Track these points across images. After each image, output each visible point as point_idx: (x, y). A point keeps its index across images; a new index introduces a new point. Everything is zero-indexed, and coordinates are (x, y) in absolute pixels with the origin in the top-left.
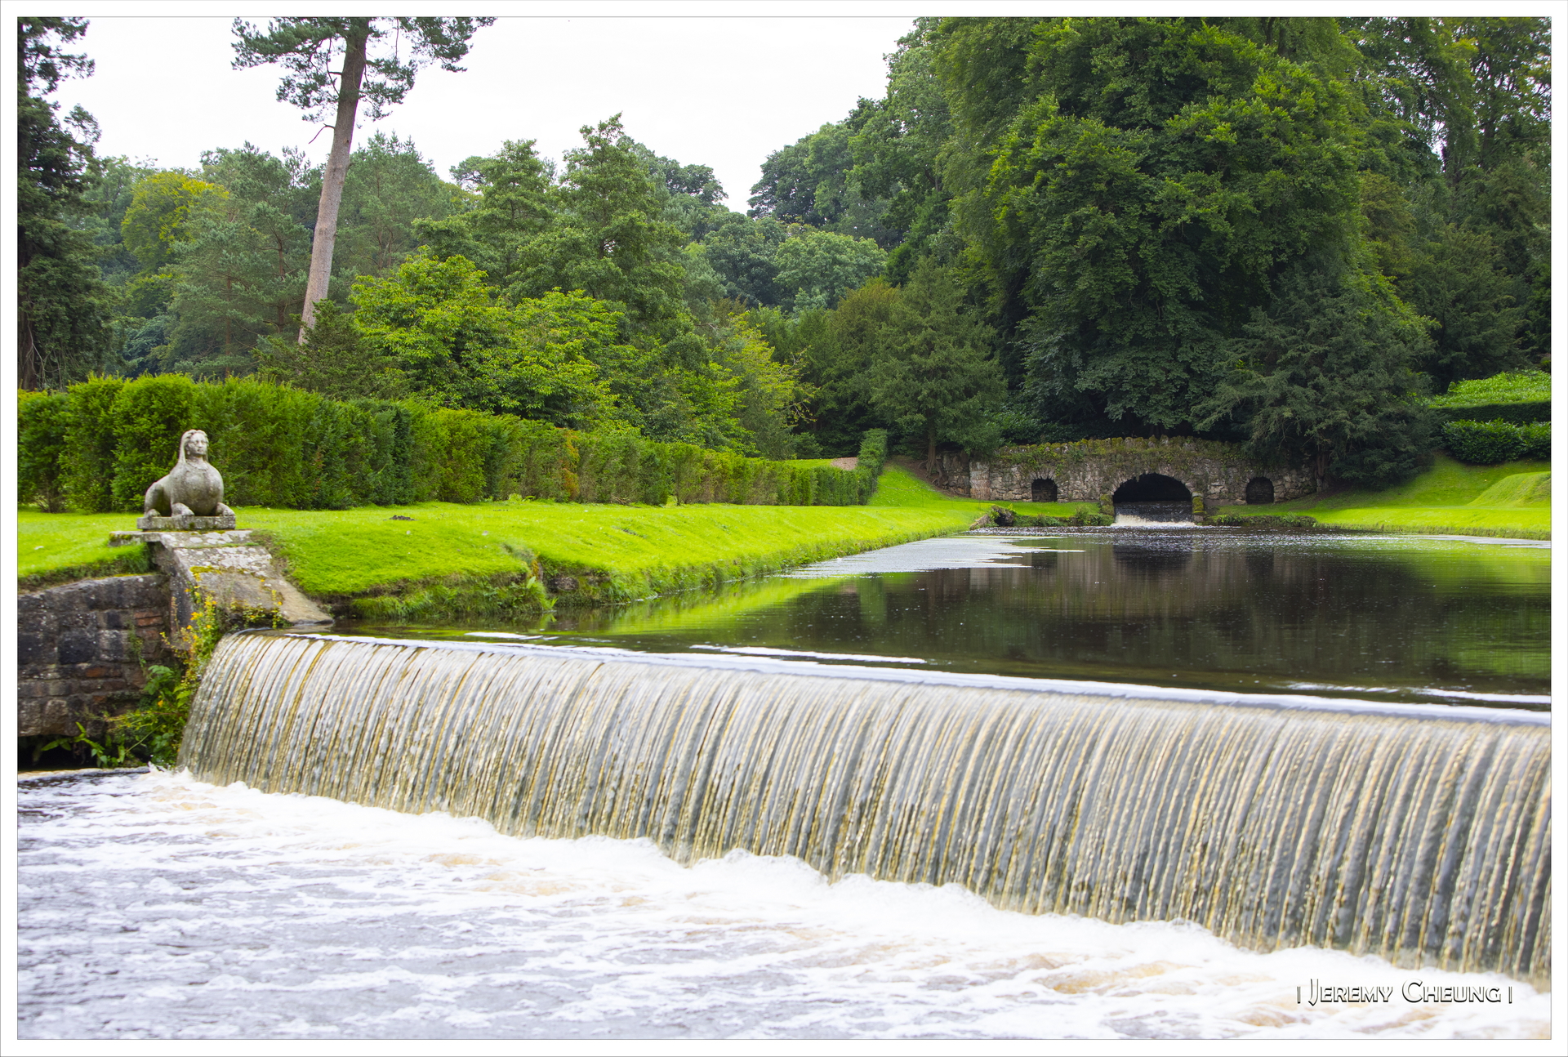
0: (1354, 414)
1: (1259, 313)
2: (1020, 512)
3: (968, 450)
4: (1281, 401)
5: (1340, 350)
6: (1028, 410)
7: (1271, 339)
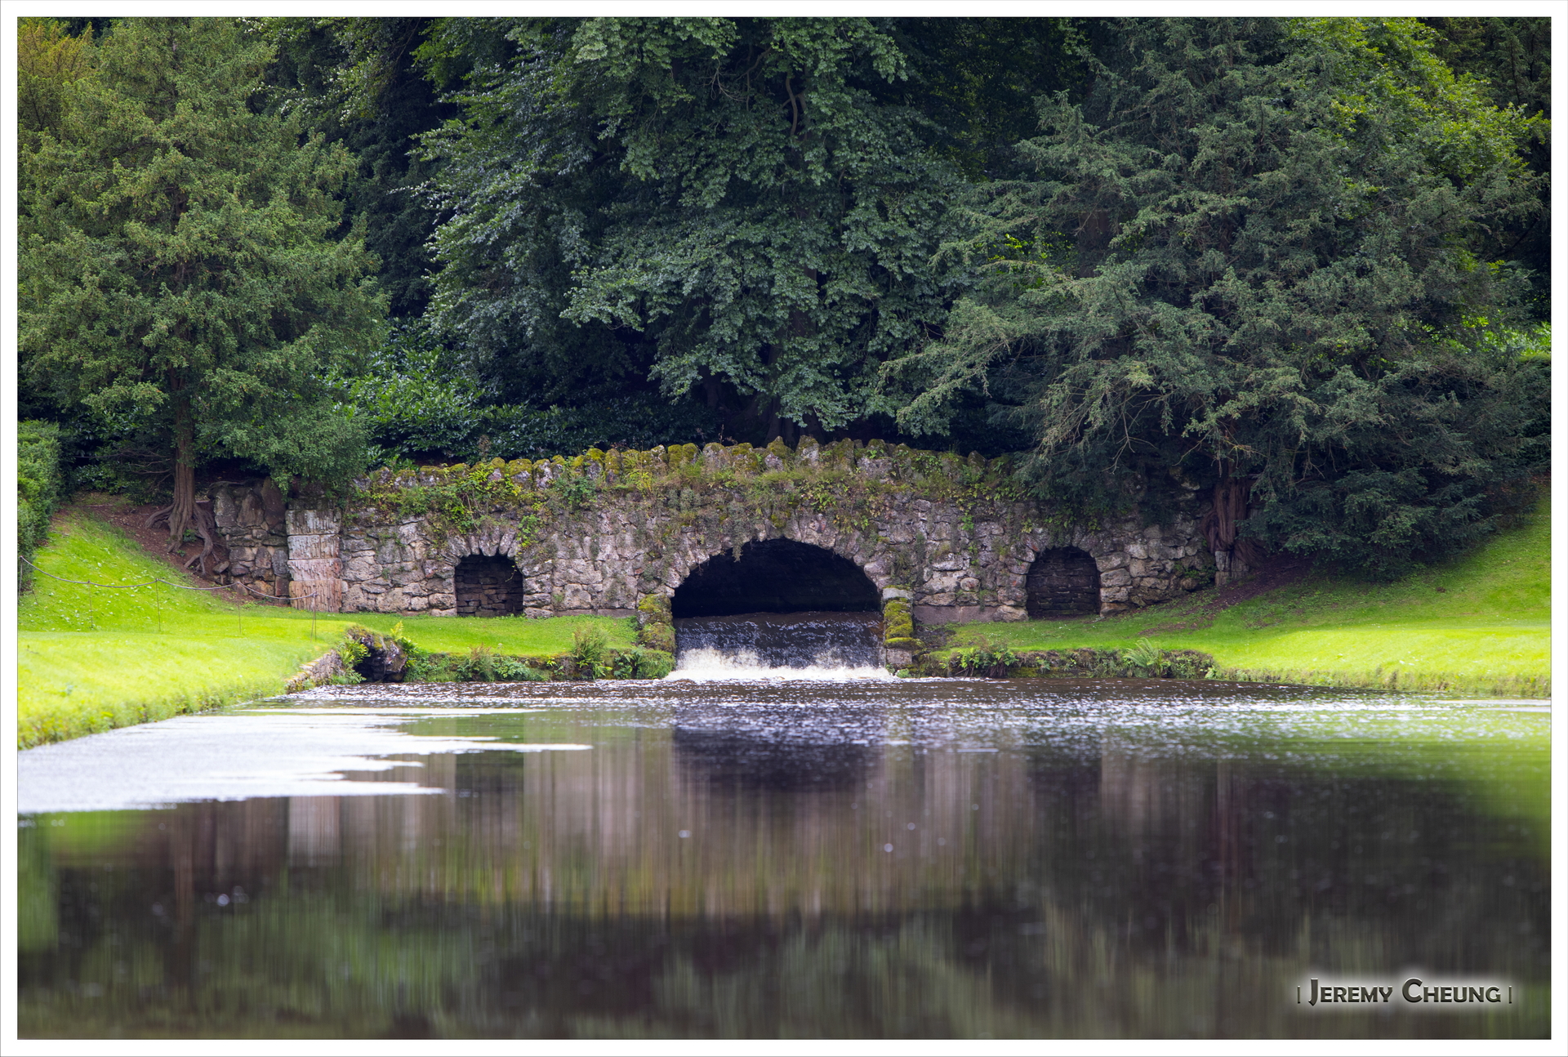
0: (1316, 377)
1: (1061, 111)
2: (425, 644)
3: (282, 480)
4: (1121, 344)
5: (1279, 207)
6: (444, 371)
7: (1094, 180)
